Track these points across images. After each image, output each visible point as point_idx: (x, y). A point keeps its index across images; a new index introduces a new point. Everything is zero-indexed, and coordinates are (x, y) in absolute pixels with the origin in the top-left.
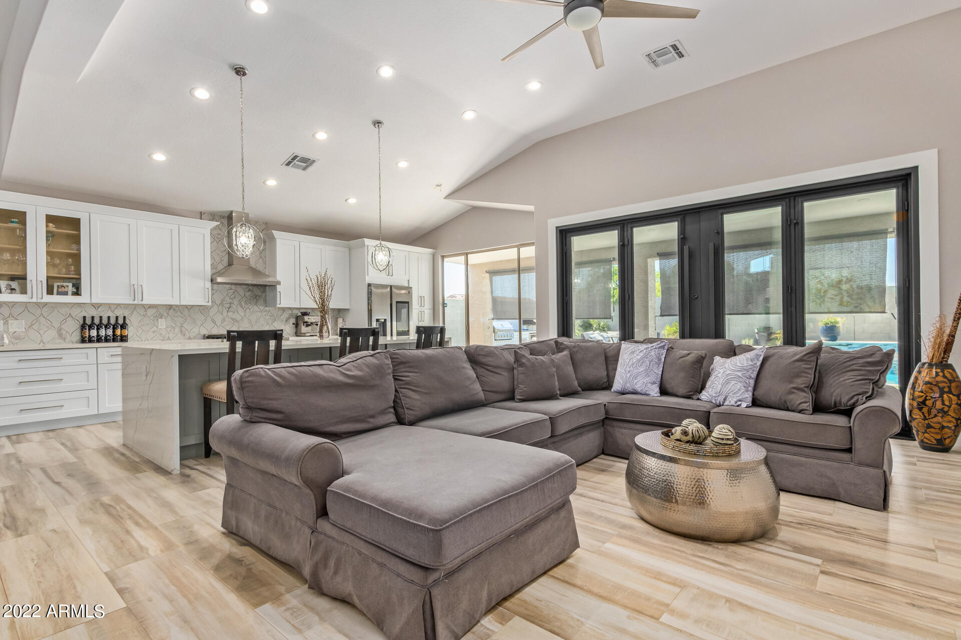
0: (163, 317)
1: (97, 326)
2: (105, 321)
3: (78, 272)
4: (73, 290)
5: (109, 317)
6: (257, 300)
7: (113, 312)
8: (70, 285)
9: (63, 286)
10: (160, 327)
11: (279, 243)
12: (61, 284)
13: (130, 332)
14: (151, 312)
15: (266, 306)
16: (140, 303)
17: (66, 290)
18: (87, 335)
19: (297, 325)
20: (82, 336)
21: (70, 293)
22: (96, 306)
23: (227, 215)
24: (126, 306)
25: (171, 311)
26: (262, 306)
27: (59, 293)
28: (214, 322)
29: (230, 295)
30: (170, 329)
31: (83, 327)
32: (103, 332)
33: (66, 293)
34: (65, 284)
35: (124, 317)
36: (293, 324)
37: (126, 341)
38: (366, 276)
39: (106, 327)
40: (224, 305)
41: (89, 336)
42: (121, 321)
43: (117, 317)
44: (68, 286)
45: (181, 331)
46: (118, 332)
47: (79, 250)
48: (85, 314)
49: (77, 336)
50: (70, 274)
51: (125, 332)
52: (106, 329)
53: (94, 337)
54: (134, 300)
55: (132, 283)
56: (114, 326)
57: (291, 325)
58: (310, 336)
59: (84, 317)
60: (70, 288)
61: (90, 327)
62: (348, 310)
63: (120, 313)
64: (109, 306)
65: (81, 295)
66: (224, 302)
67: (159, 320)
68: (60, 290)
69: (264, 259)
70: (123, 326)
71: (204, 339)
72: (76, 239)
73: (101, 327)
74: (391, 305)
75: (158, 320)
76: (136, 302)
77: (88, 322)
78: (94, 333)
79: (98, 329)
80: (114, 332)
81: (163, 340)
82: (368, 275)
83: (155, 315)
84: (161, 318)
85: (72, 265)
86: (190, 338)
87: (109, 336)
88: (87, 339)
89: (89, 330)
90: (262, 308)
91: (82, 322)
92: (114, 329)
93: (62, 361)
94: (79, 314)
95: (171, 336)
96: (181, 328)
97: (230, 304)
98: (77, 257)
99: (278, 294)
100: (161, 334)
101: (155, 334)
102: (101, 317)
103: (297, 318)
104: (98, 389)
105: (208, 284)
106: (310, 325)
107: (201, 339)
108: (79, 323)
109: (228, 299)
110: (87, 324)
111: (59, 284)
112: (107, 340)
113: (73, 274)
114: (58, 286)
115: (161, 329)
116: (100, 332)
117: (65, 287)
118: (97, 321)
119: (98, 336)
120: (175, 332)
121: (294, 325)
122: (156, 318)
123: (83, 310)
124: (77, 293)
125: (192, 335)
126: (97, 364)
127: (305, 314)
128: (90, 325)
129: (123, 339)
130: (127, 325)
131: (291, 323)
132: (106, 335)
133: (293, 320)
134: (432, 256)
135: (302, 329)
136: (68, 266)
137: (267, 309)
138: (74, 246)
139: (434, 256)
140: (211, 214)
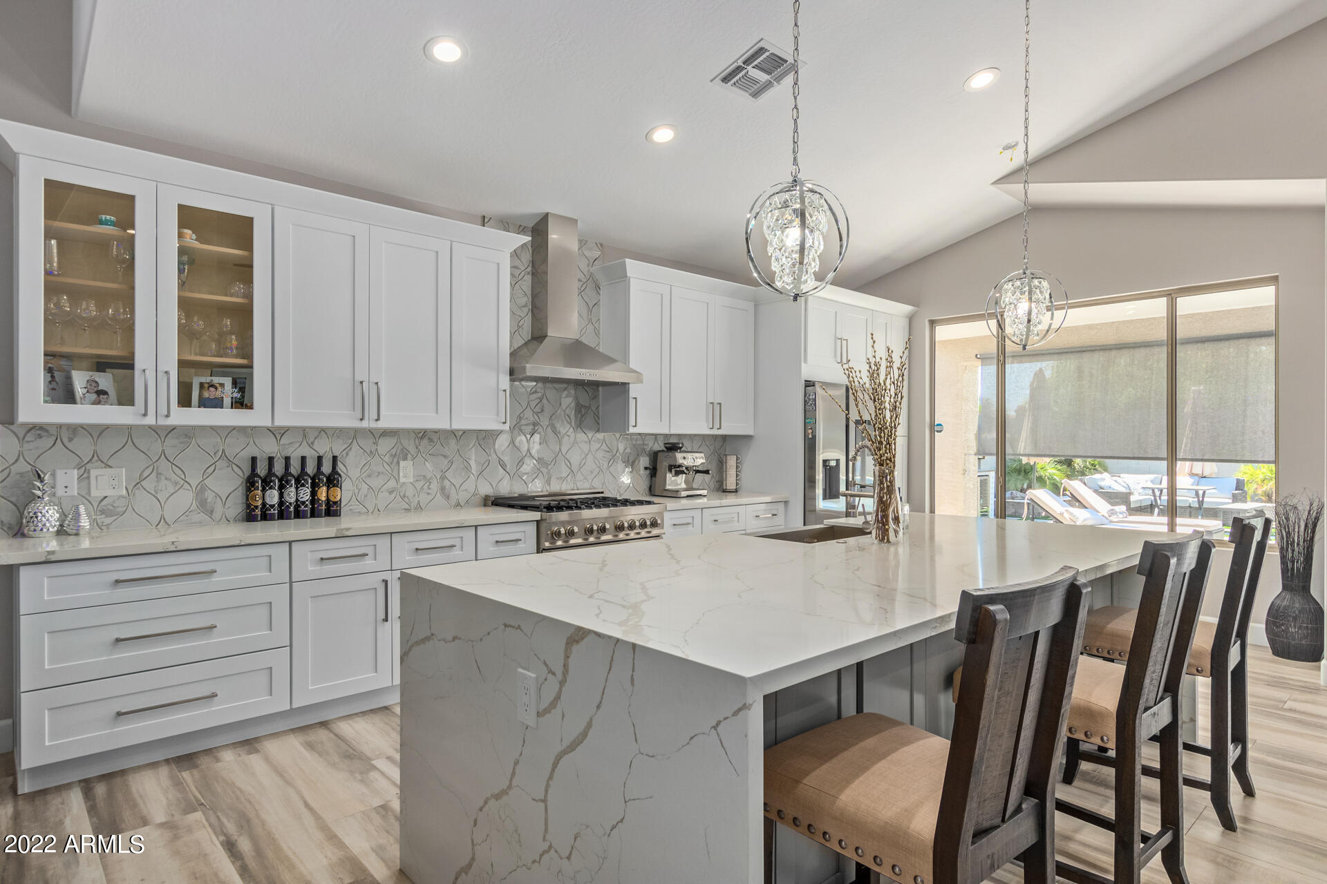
0: (409, 456)
1: (280, 480)
2: (295, 469)
3: (246, 350)
4: (235, 395)
5: (303, 459)
6: (582, 416)
7: (311, 445)
8: (228, 382)
9: (212, 386)
10: (402, 480)
11: (635, 286)
12: (208, 379)
13: (344, 494)
14: (385, 445)
15: (598, 431)
16: (374, 425)
17: (218, 394)
18: (259, 503)
19: (653, 471)
20: (248, 506)
21: (227, 401)
22: (278, 433)
23: (531, 225)
24: (339, 432)
25: (425, 441)
26: (590, 429)
27: (204, 403)
28: (503, 466)
29: (533, 404)
30: (422, 483)
31: (250, 483)
32: (291, 495)
33: (217, 403)
34: (216, 380)
35: (335, 458)
36: (646, 468)
37: (336, 514)
38: (803, 364)
39: (298, 481)
40: (522, 428)
41: (264, 504)
42: (327, 468)
43: (320, 459)
44: (222, 385)
45: (443, 489)
46: (322, 494)
47: (249, 296)
48: (256, 453)
49: (236, 506)
50: (227, 356)
51: (337, 494)
52: (297, 488)
53: (272, 506)
54: (361, 420)
55: (358, 378)
56: (313, 479)
57: (642, 471)
58: (688, 496)
59: (254, 460)
60: (228, 391)
61: (266, 483)
62: (748, 438)
63: (324, 447)
64: (304, 431)
65: (251, 407)
66: (523, 422)
67: (402, 463)
68: (206, 394)
69: (596, 326)
70: (333, 480)
71: (485, 505)
72: (244, 271)
73: (288, 482)
74: (847, 426)
75: (398, 463)
76: (365, 424)
77: (262, 470)
78: (273, 497)
79: (281, 488)
80: (314, 493)
81: (406, 509)
82: (805, 362)
83: (394, 451)
84: (405, 459)
85: (231, 333)
86: (458, 505)
87: (303, 503)
88: (258, 512)
89: (264, 490)
90: (590, 435)
91: (248, 472)
92: (315, 486)
93: (215, 578)
94: (242, 451)
95: (424, 498)
96: (442, 482)
97: (534, 424)
98: (244, 314)
99: (632, 402)
100: (404, 496)
101: (393, 495)
102: (287, 459)
103: (654, 456)
104: (291, 646)
105: (505, 381)
106: (682, 472)
107: (478, 506)
108: (241, 474)
109: (528, 413)
110: (259, 476)
111: (203, 380)
112: (298, 514)
113: (236, 356)
114: (202, 385)
115: (404, 483)
116: (285, 495)
117: (216, 388)
118: (279, 469)
119: (281, 503)
120: (429, 491)
121: (648, 472)
122: (395, 460)
123: (252, 442)
124: (243, 402)
125: (463, 497)
126: (291, 583)
127: (673, 448)
128: (266, 477)
129: (332, 510)
130: (340, 475)
131: (642, 468)
132: (297, 500)
133: (644, 461)
134: (908, 320)
135: (668, 482)
136: (221, 337)
137: (600, 436)
138: (239, 287)
139: (911, 319)
140: (502, 222)
